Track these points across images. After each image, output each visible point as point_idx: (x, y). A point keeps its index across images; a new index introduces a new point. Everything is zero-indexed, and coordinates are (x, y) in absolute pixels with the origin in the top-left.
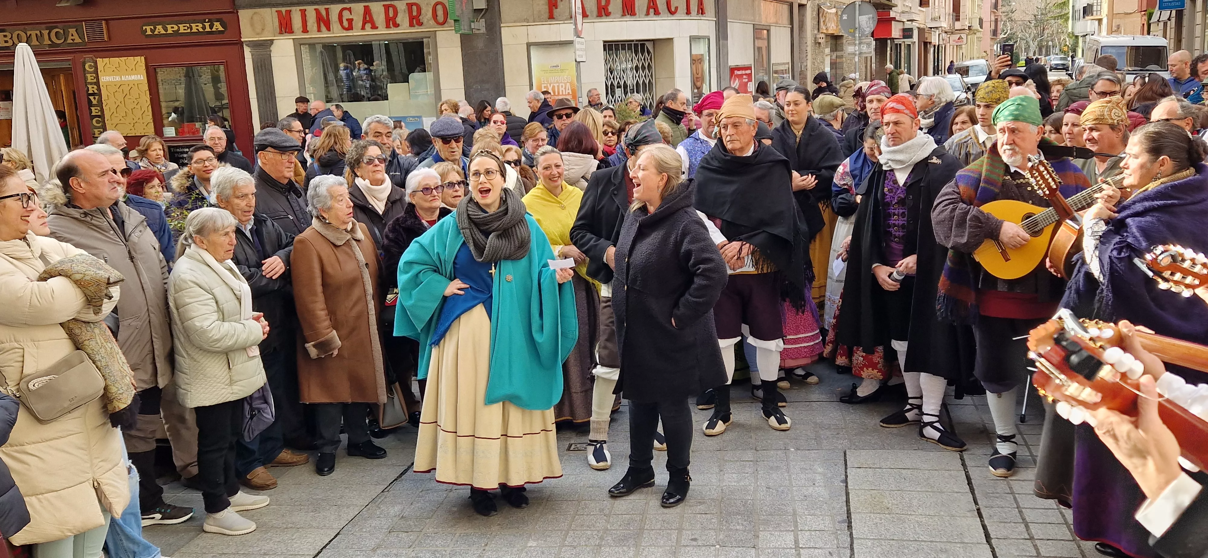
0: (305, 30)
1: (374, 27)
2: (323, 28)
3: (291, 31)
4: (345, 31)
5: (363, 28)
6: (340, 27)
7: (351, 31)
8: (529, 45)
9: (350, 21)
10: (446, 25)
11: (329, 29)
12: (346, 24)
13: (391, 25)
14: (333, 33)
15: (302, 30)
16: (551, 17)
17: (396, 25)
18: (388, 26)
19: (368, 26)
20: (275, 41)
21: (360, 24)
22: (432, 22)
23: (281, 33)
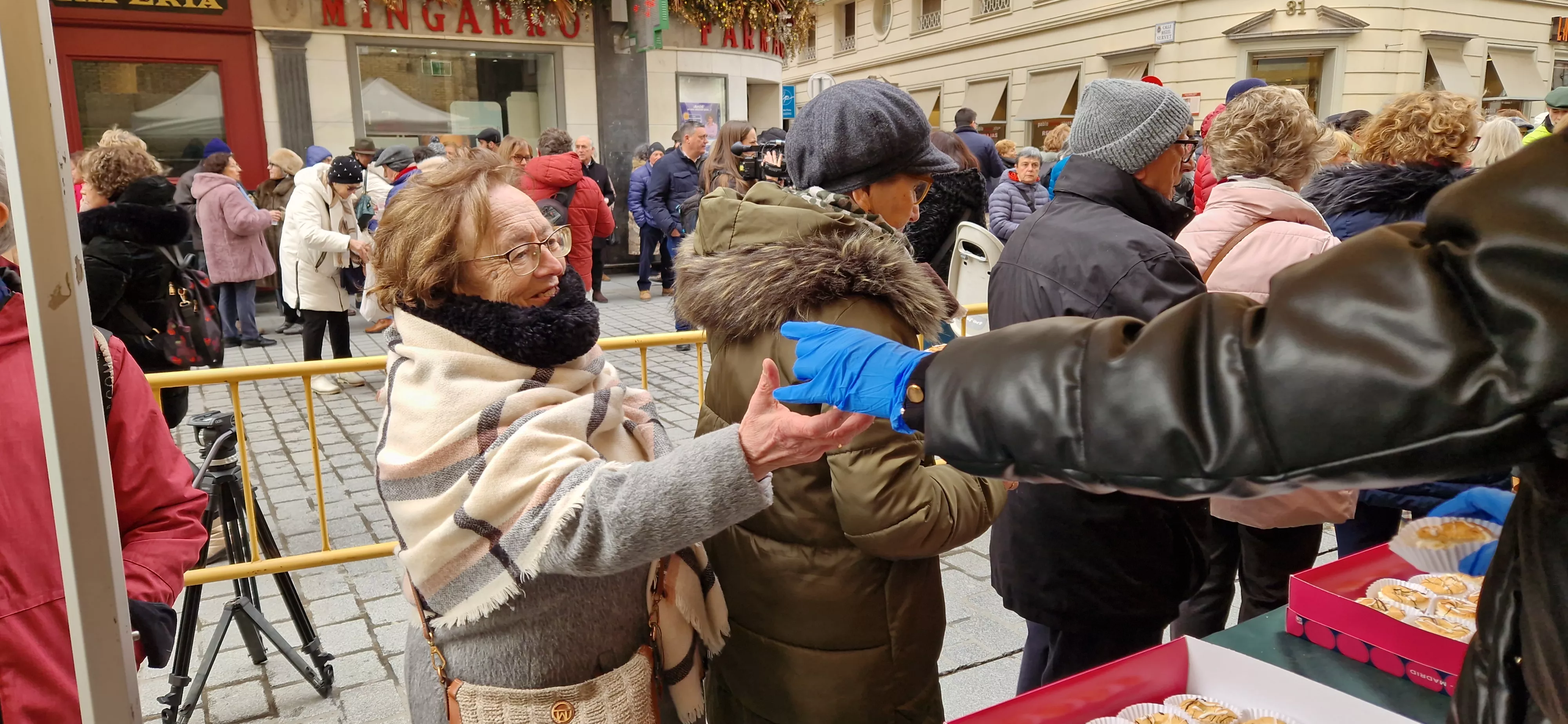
0: (366, 24)
1: (476, 30)
2: (396, 23)
3: (342, 23)
4: (430, 32)
5: (460, 31)
6: (423, 24)
7: (440, 33)
8: (678, 75)
9: (440, 18)
10: (576, 38)
11: (405, 26)
12: (432, 21)
13: (501, 31)
14: (412, 33)
15: (360, 22)
16: (704, 43)
17: (509, 32)
18: (497, 32)
19: (467, 28)
20: (313, 36)
21: (455, 24)
22: (558, 33)
23: (325, 24)
